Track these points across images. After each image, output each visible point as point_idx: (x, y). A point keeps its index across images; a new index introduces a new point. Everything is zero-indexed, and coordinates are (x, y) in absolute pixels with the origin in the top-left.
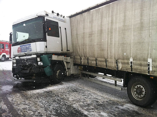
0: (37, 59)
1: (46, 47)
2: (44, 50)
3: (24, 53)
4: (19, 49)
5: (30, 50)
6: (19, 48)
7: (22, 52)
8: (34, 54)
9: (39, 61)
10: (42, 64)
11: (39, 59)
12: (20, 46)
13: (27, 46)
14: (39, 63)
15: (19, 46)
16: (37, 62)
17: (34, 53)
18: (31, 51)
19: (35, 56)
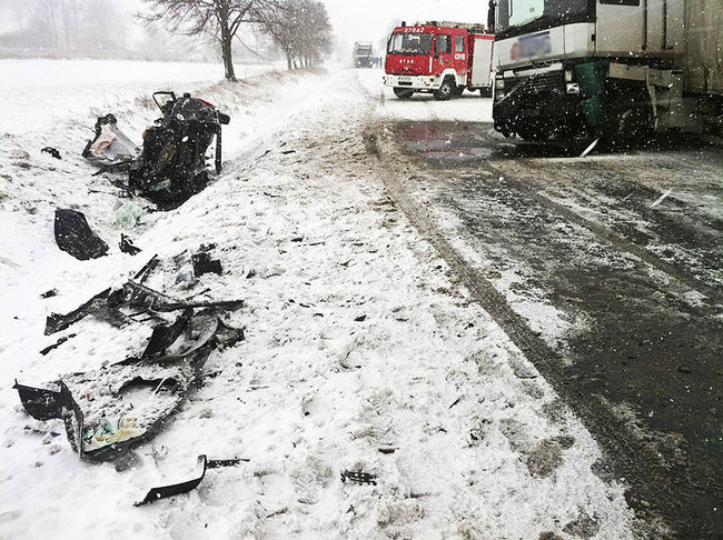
0: (564, 76)
1: (594, 37)
2: (585, 48)
3: (527, 59)
4: (517, 49)
5: (546, 48)
6: (515, 45)
7: (522, 55)
8: (555, 62)
9: (569, 82)
10: (577, 89)
11: (569, 77)
12: (520, 39)
13: (539, 38)
14: (570, 87)
15: (515, 40)
16: (565, 83)
17: (557, 57)
18: (549, 51)
19: (558, 67)
